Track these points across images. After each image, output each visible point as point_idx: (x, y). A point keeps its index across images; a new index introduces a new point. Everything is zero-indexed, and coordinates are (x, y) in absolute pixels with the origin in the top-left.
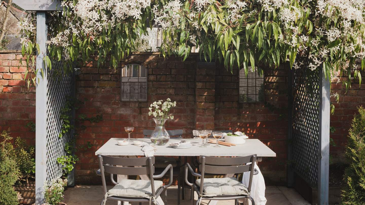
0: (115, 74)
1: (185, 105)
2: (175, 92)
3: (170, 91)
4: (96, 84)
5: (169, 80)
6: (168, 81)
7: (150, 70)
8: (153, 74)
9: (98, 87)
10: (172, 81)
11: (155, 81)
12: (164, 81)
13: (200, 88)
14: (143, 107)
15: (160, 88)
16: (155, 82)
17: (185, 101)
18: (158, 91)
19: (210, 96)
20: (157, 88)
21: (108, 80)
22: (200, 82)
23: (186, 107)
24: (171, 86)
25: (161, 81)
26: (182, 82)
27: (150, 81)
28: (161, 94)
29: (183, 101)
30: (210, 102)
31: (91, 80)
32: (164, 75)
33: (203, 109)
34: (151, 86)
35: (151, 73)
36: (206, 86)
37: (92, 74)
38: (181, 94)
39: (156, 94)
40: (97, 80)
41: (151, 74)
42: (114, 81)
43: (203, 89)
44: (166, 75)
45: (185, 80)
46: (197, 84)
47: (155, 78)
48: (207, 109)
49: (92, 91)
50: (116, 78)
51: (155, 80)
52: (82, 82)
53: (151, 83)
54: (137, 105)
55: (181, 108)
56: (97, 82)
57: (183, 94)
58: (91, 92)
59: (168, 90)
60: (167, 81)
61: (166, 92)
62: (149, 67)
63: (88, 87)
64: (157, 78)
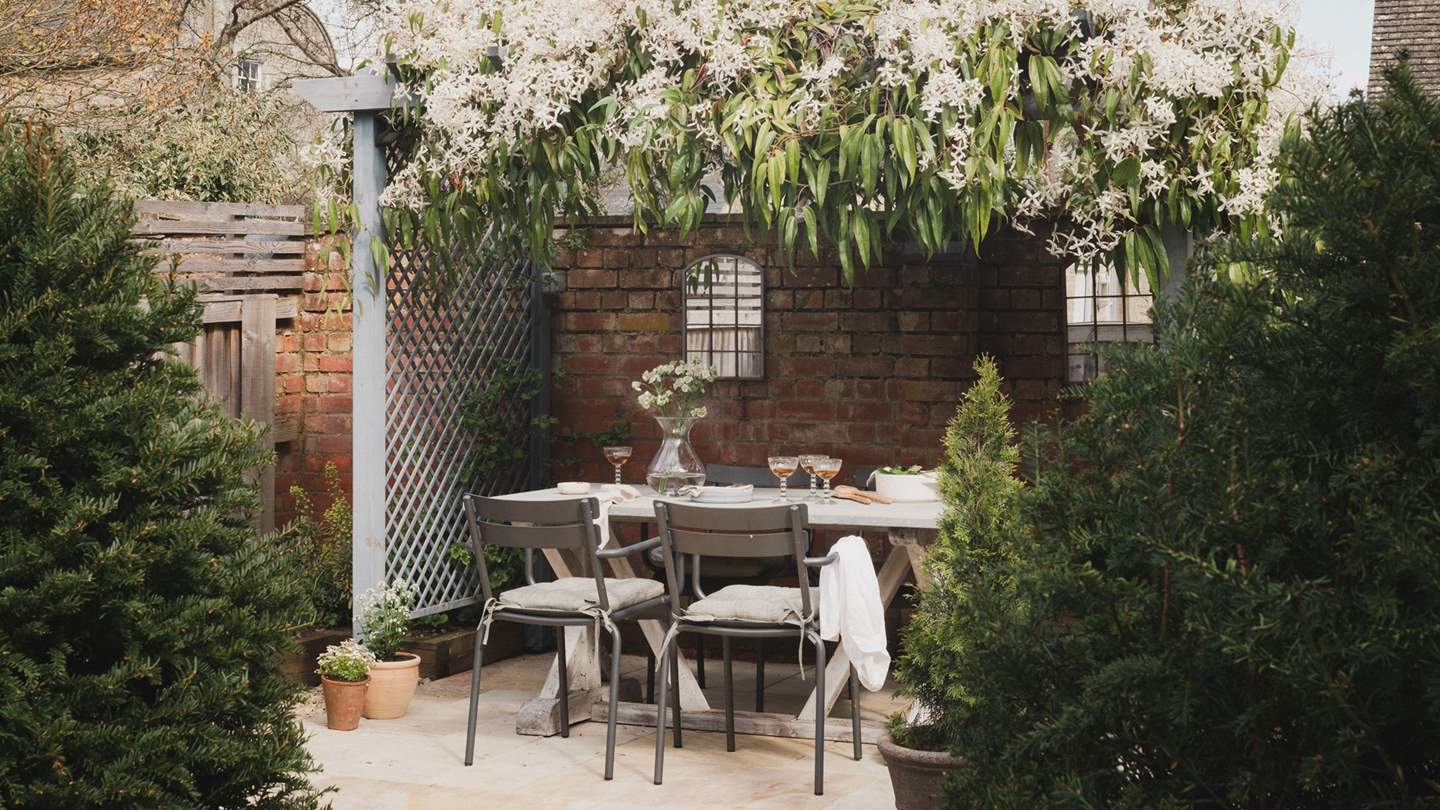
0: (668, 289)
1: (886, 391)
2: (852, 347)
3: (837, 345)
4: (611, 323)
5: (836, 305)
6: (832, 310)
7: (774, 273)
8: (782, 288)
9: (616, 332)
10: (845, 310)
11: (788, 310)
12: (817, 311)
13: (912, 329)
14: (755, 399)
15: (805, 332)
16: (790, 314)
17: (885, 379)
18: (798, 344)
19: (943, 357)
20: (796, 335)
21: (646, 311)
22: (914, 310)
23: (888, 399)
24: (839, 328)
25: (809, 310)
26: (876, 311)
27: (775, 310)
28: (810, 354)
29: (877, 378)
30: (944, 379)
31: (595, 311)
32: (820, 289)
33: (925, 403)
34: (777, 326)
35: (775, 283)
36: (930, 324)
37: (599, 289)
38: (874, 354)
39: (792, 354)
40: (614, 311)
41: (779, 288)
42: (663, 311)
43: (921, 333)
44: (824, 289)
45: (885, 306)
46: (901, 316)
47: (790, 299)
48: (936, 403)
49: (599, 346)
50: (670, 301)
51: (791, 307)
52: (572, 317)
53: (775, 317)
54: (734, 391)
55: (875, 400)
56: (613, 316)
57: (878, 354)
58: (597, 348)
59: (830, 341)
60: (828, 310)
61: (823, 348)
62: (771, 264)
63: (587, 332)
64: (794, 298)
